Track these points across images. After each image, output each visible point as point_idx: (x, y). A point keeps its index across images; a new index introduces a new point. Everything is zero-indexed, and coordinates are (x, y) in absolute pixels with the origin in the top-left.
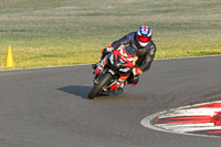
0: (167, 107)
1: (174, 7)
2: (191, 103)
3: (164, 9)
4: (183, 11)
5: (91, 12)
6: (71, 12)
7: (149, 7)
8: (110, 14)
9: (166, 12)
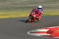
0: (34, 29)
3: (34, 3)
4: (39, 4)
7: (30, 2)
8: (19, 4)
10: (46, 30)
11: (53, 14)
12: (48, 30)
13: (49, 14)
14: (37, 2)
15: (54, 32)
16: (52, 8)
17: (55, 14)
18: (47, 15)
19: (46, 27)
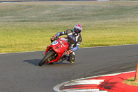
0: (70, 79)
1: (74, 16)
2: (85, 76)
3: (68, 17)
4: (80, 19)
5: (22, 19)
6: (10, 20)
7: (59, 16)
8: (34, 21)
9: (69, 19)
10: (98, 82)
11: (114, 42)
12: (103, 81)
13: (105, 44)
14: (76, 15)
15: (116, 85)
16: (111, 28)
17: (117, 42)
18: (100, 45)
19: (97, 75)
